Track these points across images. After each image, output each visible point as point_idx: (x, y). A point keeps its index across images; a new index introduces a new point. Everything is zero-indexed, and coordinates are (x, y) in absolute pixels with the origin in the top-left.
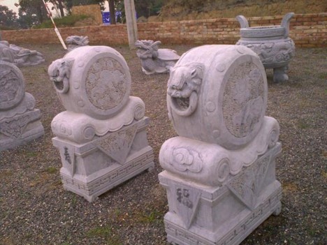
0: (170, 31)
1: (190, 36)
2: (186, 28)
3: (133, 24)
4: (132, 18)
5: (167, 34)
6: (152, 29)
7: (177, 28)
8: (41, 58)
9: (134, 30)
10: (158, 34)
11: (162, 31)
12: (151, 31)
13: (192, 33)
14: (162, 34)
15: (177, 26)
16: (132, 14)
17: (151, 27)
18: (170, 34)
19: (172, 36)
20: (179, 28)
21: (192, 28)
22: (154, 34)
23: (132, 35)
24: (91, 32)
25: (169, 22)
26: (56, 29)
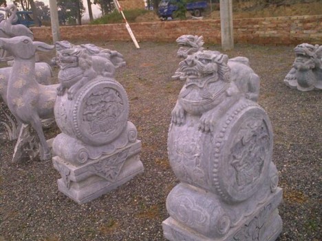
0: (275, 29)
1: (304, 35)
2: (300, 25)
3: (229, 20)
4: (229, 13)
5: (270, 33)
6: (250, 26)
7: (286, 25)
8: (121, 59)
9: (229, 28)
10: (258, 32)
11: (265, 29)
12: (248, 28)
13: (309, 31)
14: (262, 33)
15: (286, 22)
16: (229, 9)
17: (248, 24)
18: (275, 32)
19: (277, 35)
20: (289, 25)
21: (309, 25)
22: (252, 32)
23: (228, 33)
25: (275, 18)
26: (127, 25)
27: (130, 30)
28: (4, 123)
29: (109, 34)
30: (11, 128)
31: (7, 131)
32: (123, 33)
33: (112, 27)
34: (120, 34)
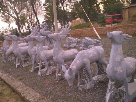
8: (101, 44)
24: (111, 29)
26: (94, 29)
27: (95, 31)
28: (84, 80)
29: (81, 33)
30: (88, 82)
31: (86, 84)
32: (88, 33)
33: (82, 30)
34: (87, 33)
